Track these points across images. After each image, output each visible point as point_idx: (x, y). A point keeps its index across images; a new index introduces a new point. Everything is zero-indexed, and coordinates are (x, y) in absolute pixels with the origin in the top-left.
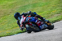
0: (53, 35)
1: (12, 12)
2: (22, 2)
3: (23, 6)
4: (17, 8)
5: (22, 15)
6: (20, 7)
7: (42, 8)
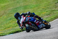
0: (43, 36)
1: (4, 13)
2: (14, 4)
3: (15, 8)
4: (9, 10)
5: (22, 15)
6: (12, 9)
7: (33, 9)
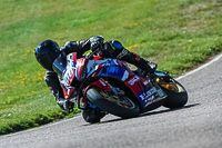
2: (4, 9)
